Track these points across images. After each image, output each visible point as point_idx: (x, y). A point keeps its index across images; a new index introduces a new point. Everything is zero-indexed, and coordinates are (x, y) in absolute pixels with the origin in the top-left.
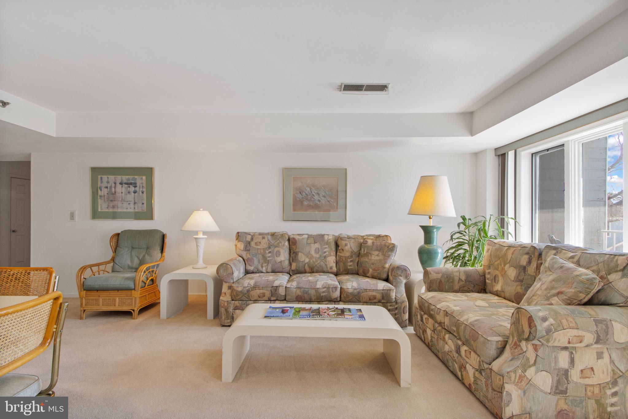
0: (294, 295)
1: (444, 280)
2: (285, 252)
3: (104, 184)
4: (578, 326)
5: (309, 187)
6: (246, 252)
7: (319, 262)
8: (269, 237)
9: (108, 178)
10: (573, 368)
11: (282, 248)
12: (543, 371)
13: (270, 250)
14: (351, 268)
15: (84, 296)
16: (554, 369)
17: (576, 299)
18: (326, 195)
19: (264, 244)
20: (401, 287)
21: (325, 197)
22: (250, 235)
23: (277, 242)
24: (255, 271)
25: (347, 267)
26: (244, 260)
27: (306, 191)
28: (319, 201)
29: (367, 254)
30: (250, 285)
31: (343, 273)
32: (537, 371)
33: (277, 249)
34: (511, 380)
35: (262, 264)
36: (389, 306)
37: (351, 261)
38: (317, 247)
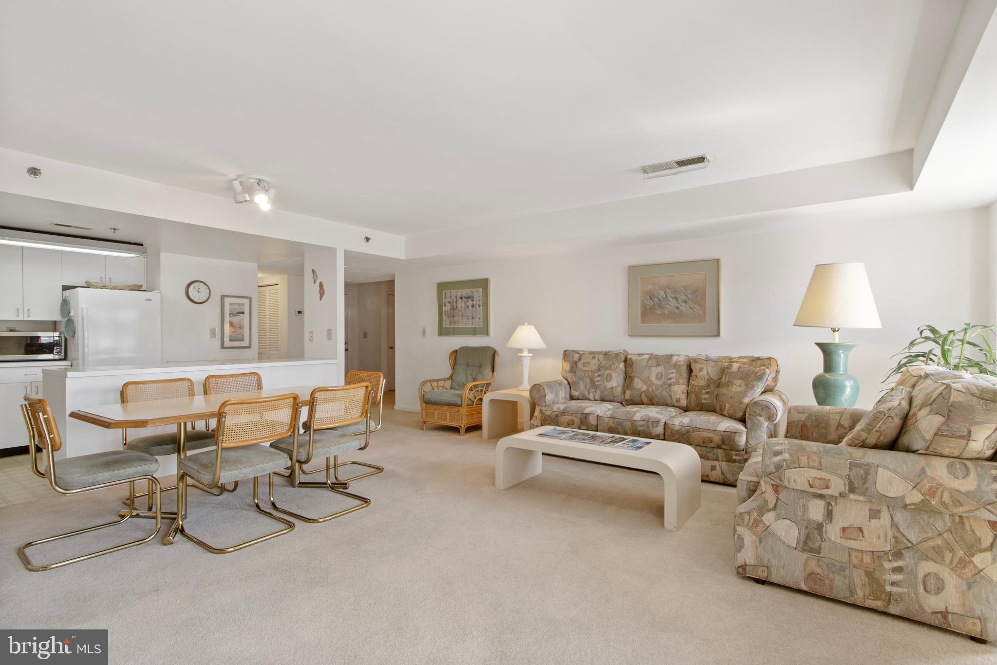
0: (606, 425)
1: (810, 423)
2: (619, 376)
3: (448, 299)
4: (821, 466)
5: (663, 290)
6: (572, 374)
7: (660, 391)
8: (601, 357)
9: (451, 293)
10: (831, 523)
11: (614, 371)
12: (785, 518)
13: (600, 373)
14: (707, 403)
15: (424, 408)
16: (802, 519)
17: (858, 440)
18: (687, 299)
19: (594, 365)
20: (759, 432)
21: (685, 302)
22: (579, 353)
23: (608, 364)
24: (580, 397)
25: (701, 401)
26: (569, 383)
27: (658, 296)
28: (678, 308)
29: (729, 384)
30: (560, 409)
31: (695, 408)
32: (778, 518)
33: (608, 372)
34: (744, 523)
35: (589, 389)
36: (734, 455)
37: (708, 393)
38: (660, 371)
